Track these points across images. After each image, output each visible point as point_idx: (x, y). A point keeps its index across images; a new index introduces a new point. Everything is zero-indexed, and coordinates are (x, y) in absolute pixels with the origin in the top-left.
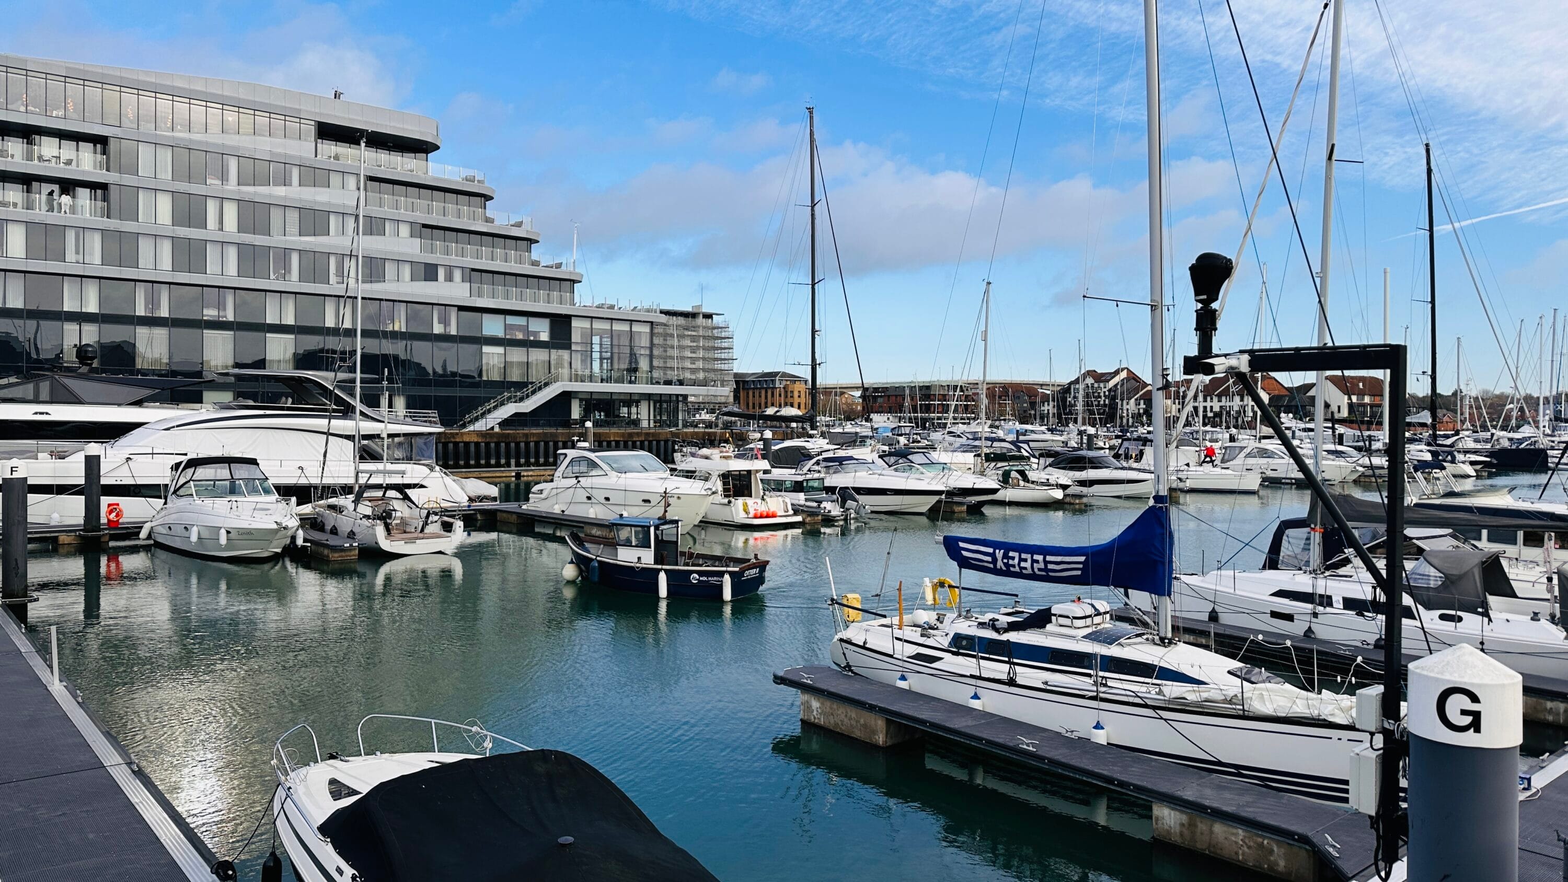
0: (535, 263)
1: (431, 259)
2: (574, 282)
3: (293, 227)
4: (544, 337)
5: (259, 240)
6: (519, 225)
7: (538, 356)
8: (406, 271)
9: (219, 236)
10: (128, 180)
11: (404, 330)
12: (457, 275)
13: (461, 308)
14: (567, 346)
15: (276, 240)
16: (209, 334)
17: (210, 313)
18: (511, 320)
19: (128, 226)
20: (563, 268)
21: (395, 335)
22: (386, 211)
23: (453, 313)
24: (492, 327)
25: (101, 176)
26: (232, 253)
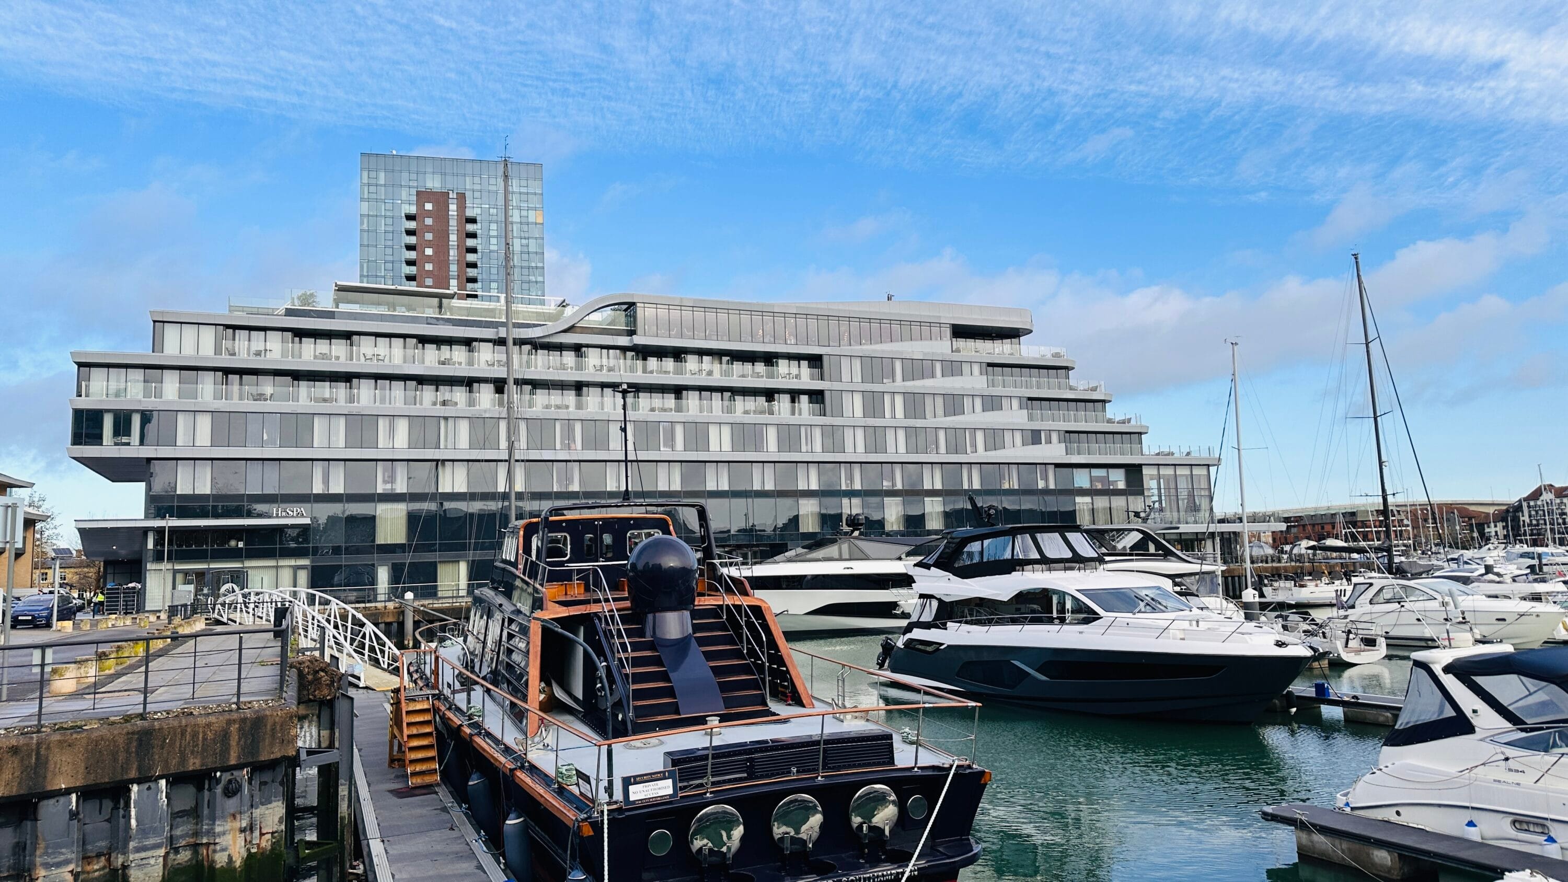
0: (1110, 421)
1: (1036, 425)
2: (1140, 434)
3: (940, 411)
4: (1121, 485)
5: (919, 423)
6: (1094, 389)
7: (1119, 502)
8: (1018, 437)
9: (893, 423)
10: (836, 386)
11: (1016, 487)
12: (1054, 437)
13: (1057, 466)
14: (1140, 492)
15: (930, 422)
16: (887, 500)
17: (886, 485)
18: (1096, 472)
19: (837, 421)
20: (1133, 422)
21: (1010, 492)
22: (998, 391)
23: (1051, 471)
24: (1082, 479)
25: (817, 385)
26: (901, 434)
